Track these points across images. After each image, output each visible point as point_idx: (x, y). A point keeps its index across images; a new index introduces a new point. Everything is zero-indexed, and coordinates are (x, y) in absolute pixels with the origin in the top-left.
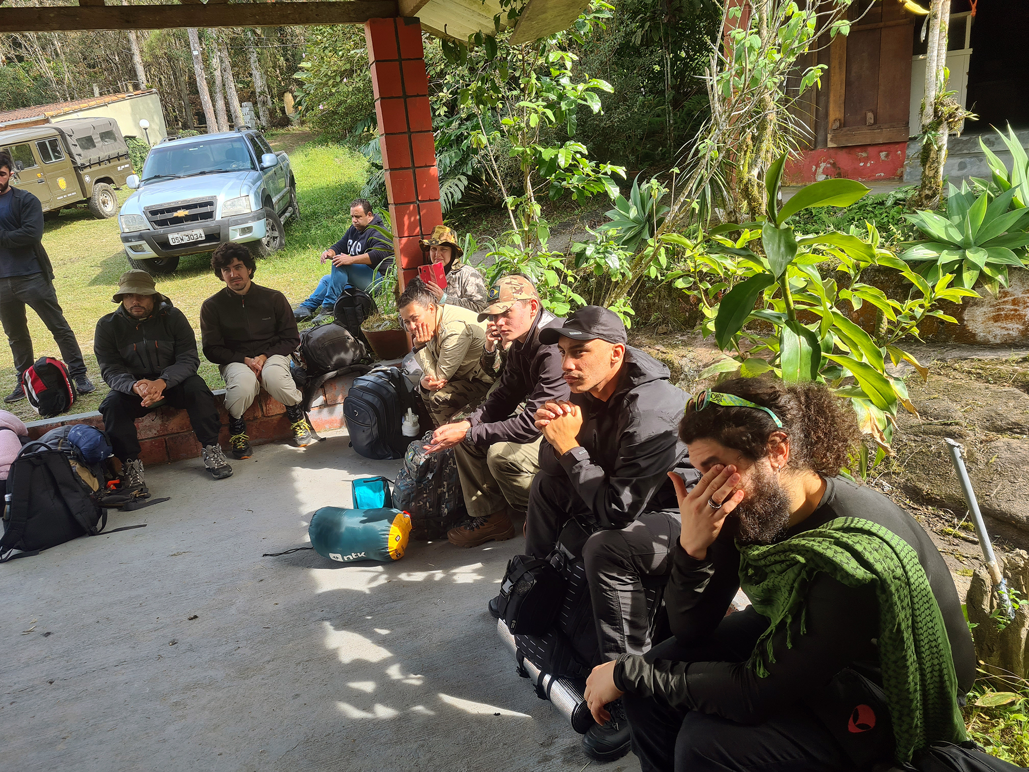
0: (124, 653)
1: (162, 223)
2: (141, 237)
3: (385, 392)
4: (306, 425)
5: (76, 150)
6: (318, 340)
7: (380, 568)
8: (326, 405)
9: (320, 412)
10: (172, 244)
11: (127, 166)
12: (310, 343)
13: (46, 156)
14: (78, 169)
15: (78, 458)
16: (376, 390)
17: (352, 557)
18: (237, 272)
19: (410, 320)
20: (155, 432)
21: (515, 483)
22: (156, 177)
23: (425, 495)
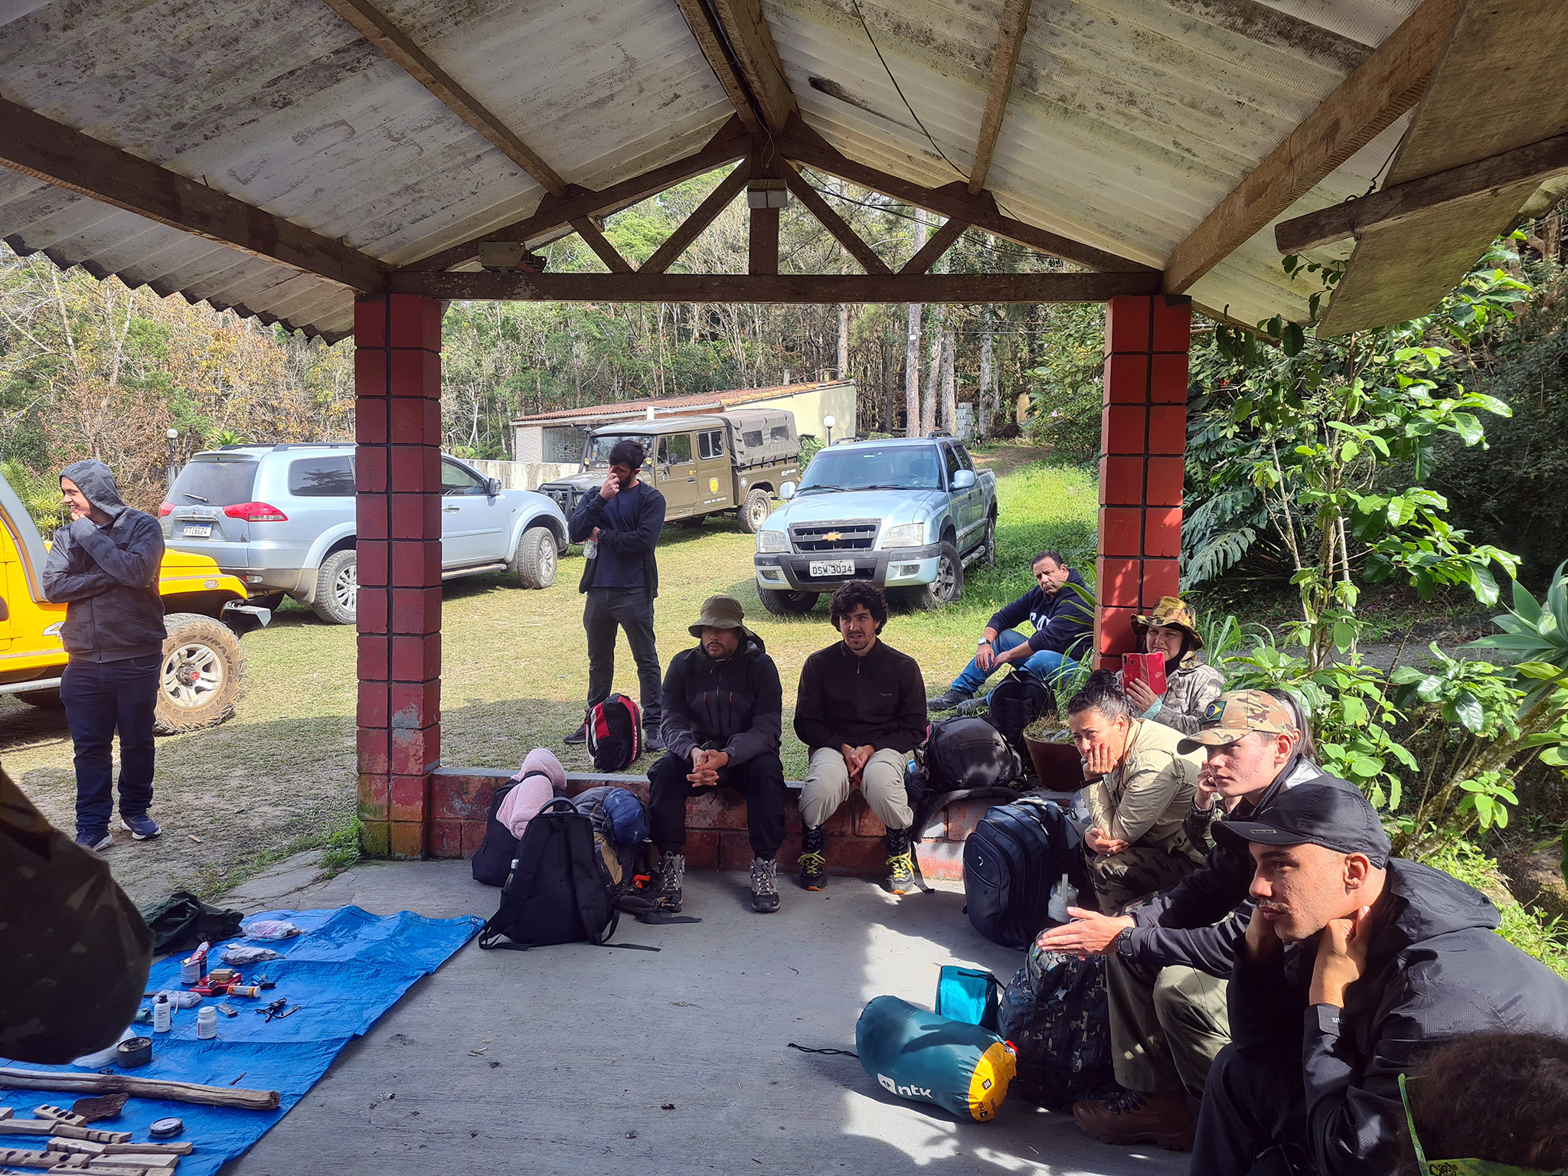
0: (569, 1126)
1: (807, 546)
2: (777, 561)
3: (1030, 839)
4: (910, 865)
5: (739, 446)
6: (951, 737)
7: (951, 1126)
8: (945, 838)
9: (935, 848)
10: (812, 575)
11: (794, 471)
12: (941, 739)
13: (704, 452)
14: (736, 468)
15: (608, 833)
16: (1017, 832)
17: (912, 1091)
18: (858, 624)
19: (1083, 734)
20: (710, 822)
21: (1196, 1048)
22: (815, 487)
23: (1048, 1025)
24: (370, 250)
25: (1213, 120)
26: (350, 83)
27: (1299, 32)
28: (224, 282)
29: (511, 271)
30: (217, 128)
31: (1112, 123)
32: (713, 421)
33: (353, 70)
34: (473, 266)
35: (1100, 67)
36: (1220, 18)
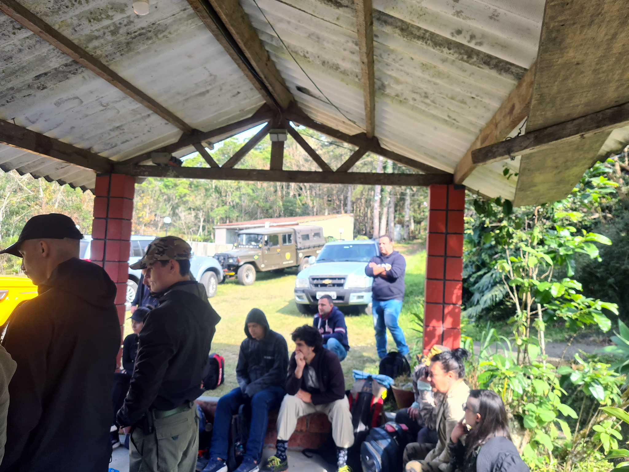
1: (316, 285)
2: (303, 291)
5: (299, 240)
13: (284, 241)
14: (297, 249)
22: (323, 260)
24: (104, 154)
25: (462, 105)
26: (74, 80)
27: (494, 62)
28: (36, 166)
29: (166, 165)
30: (13, 98)
31: (420, 107)
32: (287, 230)
33: (74, 74)
34: (150, 163)
35: (409, 80)
36: (456, 55)
